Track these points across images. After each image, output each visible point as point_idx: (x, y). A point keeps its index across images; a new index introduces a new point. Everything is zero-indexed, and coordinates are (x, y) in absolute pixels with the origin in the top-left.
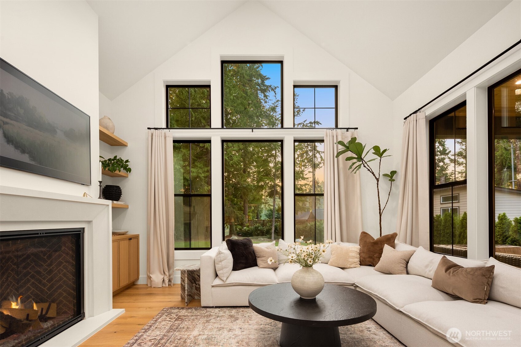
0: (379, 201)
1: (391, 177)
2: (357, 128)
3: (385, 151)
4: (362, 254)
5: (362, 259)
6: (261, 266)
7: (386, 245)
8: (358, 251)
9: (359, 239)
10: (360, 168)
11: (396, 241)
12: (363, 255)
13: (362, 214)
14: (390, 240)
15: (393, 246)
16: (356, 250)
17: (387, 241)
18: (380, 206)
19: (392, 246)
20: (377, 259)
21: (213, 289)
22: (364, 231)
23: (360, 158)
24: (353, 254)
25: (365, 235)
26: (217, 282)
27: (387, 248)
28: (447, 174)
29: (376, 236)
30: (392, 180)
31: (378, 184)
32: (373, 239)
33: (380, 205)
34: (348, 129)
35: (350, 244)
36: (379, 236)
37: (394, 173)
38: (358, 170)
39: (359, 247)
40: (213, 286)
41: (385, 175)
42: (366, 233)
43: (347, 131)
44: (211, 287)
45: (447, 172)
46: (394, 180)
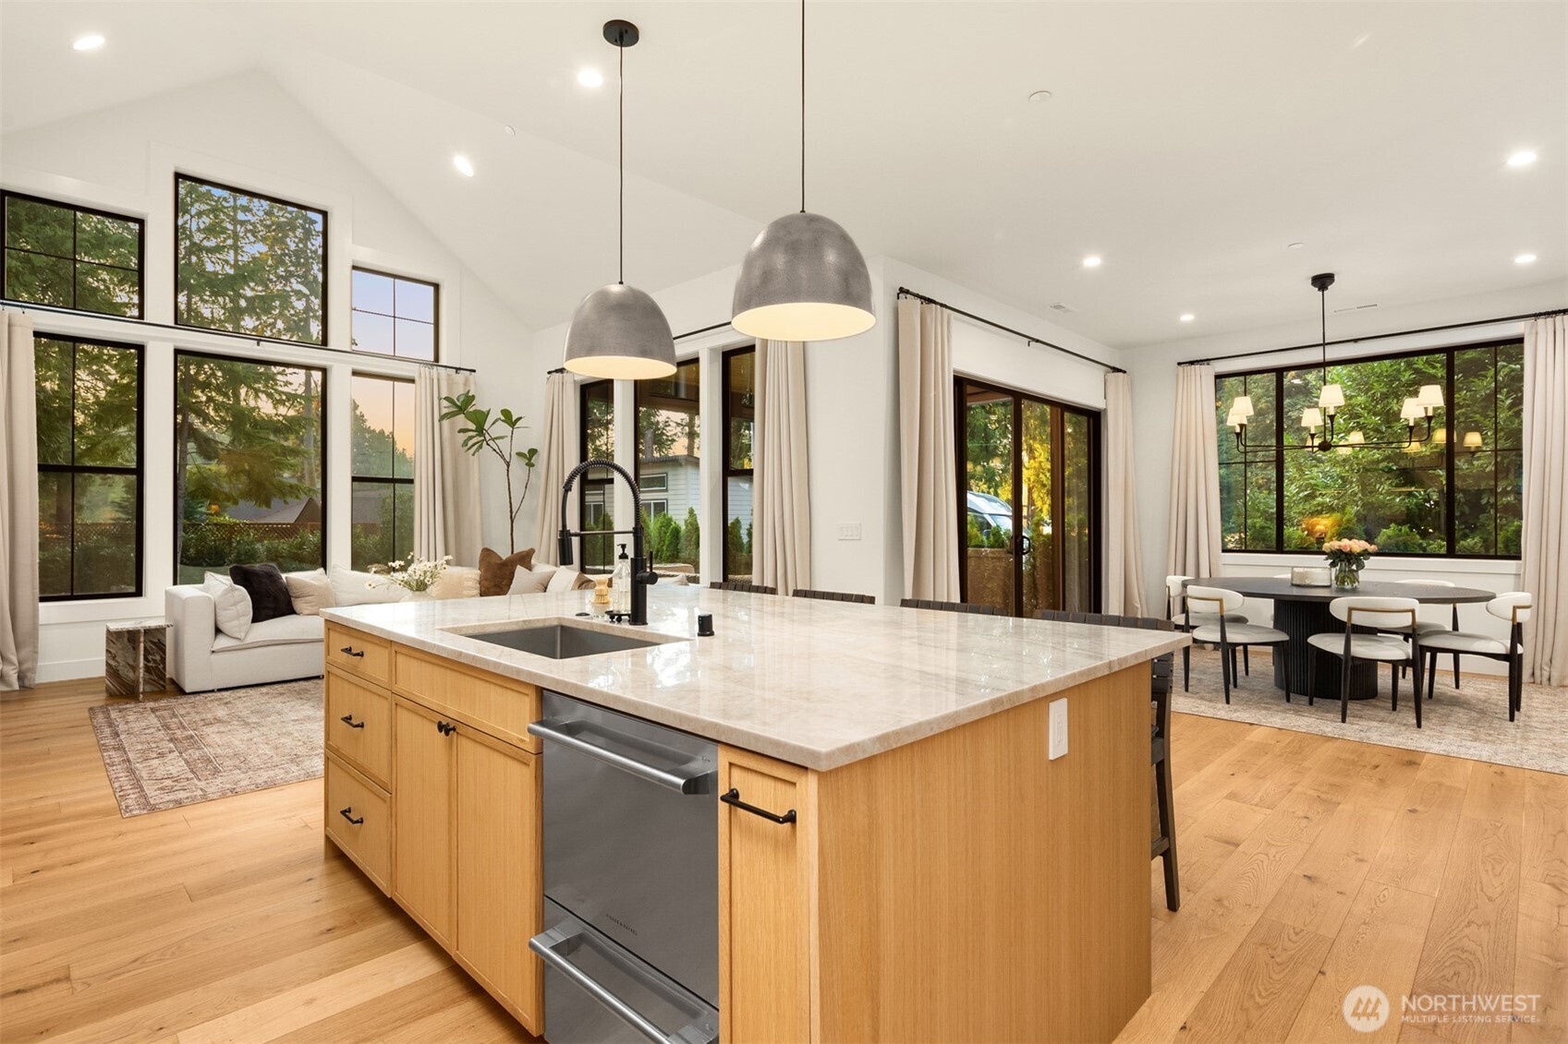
0: (510, 498)
1: (530, 459)
2: (474, 371)
3: (519, 419)
4: (483, 583)
5: (483, 589)
6: (306, 612)
7: (518, 566)
8: (478, 579)
9: (478, 560)
10: (481, 447)
11: (533, 561)
12: (486, 584)
13: (482, 519)
14: (525, 559)
15: (530, 568)
16: (474, 576)
17: (520, 561)
18: (511, 507)
19: (527, 568)
20: (506, 588)
21: (214, 656)
22: (488, 547)
23: (480, 430)
24: (470, 583)
25: (487, 553)
26: (223, 642)
27: (520, 570)
28: (658, 422)
29: (504, 554)
30: (530, 465)
31: (508, 471)
32: (501, 559)
33: (511, 504)
34: (458, 370)
35: (464, 568)
36: (510, 554)
37: (533, 452)
38: (478, 450)
39: (479, 572)
40: (213, 652)
41: (520, 454)
42: (490, 550)
43: (457, 372)
44: (210, 653)
45: (657, 418)
46: (533, 465)
